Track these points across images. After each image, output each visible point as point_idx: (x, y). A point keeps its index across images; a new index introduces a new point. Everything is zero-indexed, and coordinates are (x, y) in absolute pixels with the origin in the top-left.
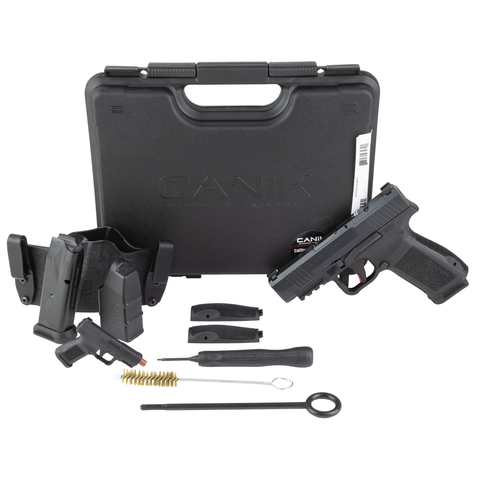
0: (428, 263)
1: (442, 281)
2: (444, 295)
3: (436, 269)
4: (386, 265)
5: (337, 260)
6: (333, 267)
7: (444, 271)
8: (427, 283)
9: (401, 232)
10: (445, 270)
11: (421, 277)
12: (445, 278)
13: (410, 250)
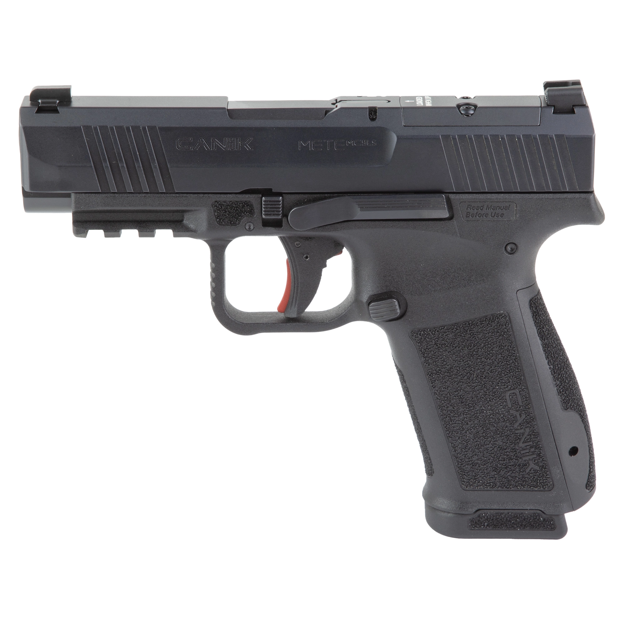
0: (508, 394)
1: (502, 473)
2: (479, 516)
3: (516, 426)
4: (395, 310)
5: (271, 189)
6: (247, 204)
7: (531, 447)
8: (460, 446)
9: (509, 248)
10: (537, 447)
11: (457, 419)
12: (517, 470)
13: (494, 318)
